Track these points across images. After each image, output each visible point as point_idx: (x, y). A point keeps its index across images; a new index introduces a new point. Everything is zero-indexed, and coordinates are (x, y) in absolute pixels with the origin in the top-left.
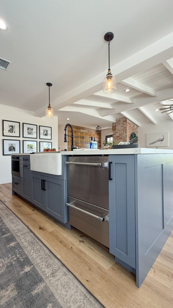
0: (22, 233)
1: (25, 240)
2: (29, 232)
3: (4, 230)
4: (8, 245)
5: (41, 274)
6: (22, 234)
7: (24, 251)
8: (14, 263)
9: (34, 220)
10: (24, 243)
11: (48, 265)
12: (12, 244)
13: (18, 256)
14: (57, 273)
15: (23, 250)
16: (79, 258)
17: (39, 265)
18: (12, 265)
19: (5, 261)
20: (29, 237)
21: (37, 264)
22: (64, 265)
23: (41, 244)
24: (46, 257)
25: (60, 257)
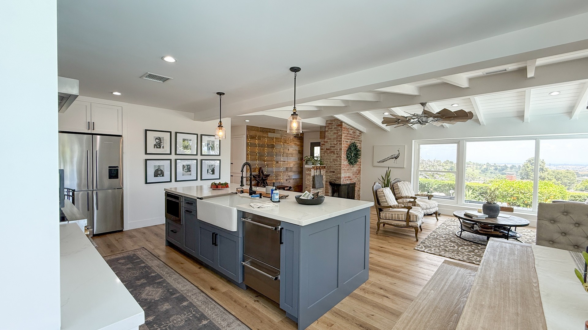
0: (192, 293)
1: (197, 299)
2: (200, 292)
3: (172, 290)
4: (181, 304)
5: (218, 325)
6: (192, 295)
7: (199, 309)
8: (191, 318)
9: (203, 280)
10: (196, 303)
11: (223, 320)
12: (185, 304)
13: (194, 313)
14: (231, 325)
15: (197, 308)
16: (252, 314)
17: (215, 319)
18: (190, 320)
19: (182, 317)
20: (201, 297)
21: (213, 319)
22: (238, 319)
23: (215, 303)
24: (221, 313)
25: (235, 313)
